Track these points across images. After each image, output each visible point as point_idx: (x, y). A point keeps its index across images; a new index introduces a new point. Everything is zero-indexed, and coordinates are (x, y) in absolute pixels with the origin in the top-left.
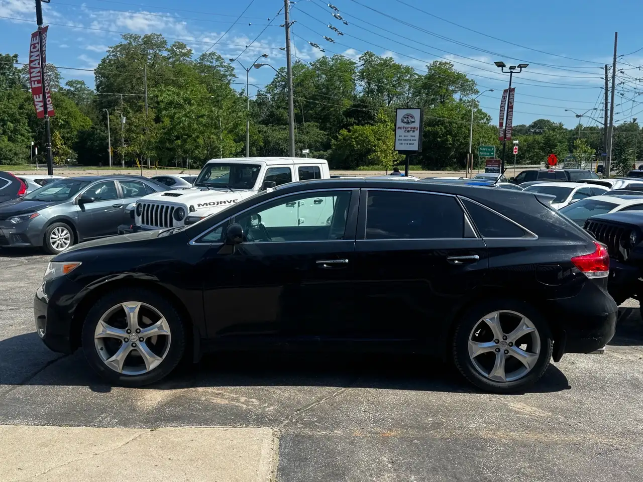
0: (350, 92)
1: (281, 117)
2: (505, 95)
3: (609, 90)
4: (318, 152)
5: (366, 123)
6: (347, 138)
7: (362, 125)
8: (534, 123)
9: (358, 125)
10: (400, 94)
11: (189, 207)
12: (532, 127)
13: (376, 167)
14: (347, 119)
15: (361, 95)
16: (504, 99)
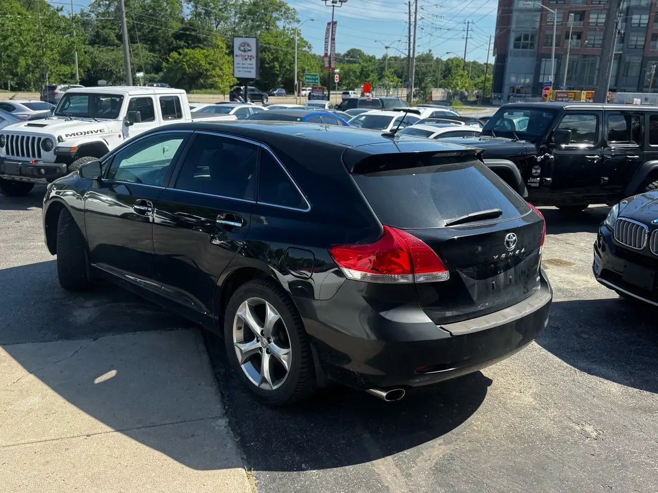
0: (178, 15)
1: (108, 37)
2: (328, 28)
3: (412, 26)
4: (150, 75)
5: (195, 47)
6: (178, 61)
7: (193, 49)
8: (348, 52)
9: (188, 48)
10: (227, 18)
11: (57, 137)
12: (346, 55)
13: (209, 90)
14: (176, 41)
15: (189, 17)
16: (328, 31)
